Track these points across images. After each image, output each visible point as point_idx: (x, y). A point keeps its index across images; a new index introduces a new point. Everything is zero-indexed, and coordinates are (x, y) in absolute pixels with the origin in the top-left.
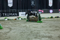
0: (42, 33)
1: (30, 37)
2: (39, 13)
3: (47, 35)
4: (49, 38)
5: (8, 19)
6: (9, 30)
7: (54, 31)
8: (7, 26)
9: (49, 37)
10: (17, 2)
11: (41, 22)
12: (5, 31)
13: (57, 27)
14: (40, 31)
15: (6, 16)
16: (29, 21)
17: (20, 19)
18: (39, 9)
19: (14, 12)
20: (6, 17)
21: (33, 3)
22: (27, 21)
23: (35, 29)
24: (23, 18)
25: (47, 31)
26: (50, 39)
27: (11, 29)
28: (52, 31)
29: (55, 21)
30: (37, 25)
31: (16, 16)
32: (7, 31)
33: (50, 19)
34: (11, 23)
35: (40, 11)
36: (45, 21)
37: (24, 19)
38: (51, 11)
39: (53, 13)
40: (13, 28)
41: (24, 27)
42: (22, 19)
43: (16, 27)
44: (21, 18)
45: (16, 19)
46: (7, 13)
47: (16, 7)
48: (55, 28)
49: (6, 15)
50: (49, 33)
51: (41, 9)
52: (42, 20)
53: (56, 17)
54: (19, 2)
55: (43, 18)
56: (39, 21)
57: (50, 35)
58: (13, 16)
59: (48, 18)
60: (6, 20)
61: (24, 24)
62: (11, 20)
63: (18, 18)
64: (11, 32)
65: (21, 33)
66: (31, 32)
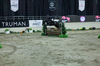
0: (67, 55)
1: (47, 62)
2: (63, 21)
3: (76, 57)
4: (79, 63)
5: (11, 32)
6: (12, 50)
7: (87, 51)
8: (9, 44)
9: (79, 61)
10: (26, 3)
11: (66, 37)
12: (5, 51)
13: (91, 44)
14: (64, 51)
15: (7, 27)
16: (46, 35)
17: (31, 32)
18: (63, 15)
19: (21, 21)
20: (8, 29)
21: (52, 5)
22: (43, 35)
23: (57, 48)
24: (36, 30)
25: (75, 52)
26: (81, 64)
27: (15, 48)
28: (84, 52)
29: (89, 34)
30: (59, 42)
31: (24, 26)
32: (9, 51)
33: (81, 32)
34: (15, 38)
35: (64, 18)
36: (72, 34)
37: (38, 31)
38: (83, 19)
39: (85, 21)
40: (19, 46)
41: (37, 44)
42: (34, 31)
43: (24, 45)
44: (33, 29)
45: (23, 32)
46: (8, 21)
47: (24, 12)
48: (90, 47)
49: (7, 24)
50: (79, 55)
51: (66, 15)
52: (68, 33)
53: (90, 29)
54: (28, 4)
55: (70, 30)
56: (62, 35)
57: (81, 58)
58: (20, 26)
59: (78, 30)
60: (8, 32)
61: (37, 40)
62: (16, 33)
63: (28, 30)
64: (15, 53)
65: (32, 55)
66: (50, 53)
